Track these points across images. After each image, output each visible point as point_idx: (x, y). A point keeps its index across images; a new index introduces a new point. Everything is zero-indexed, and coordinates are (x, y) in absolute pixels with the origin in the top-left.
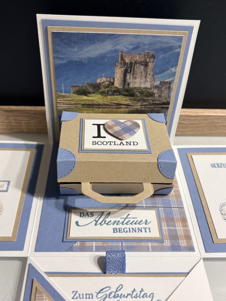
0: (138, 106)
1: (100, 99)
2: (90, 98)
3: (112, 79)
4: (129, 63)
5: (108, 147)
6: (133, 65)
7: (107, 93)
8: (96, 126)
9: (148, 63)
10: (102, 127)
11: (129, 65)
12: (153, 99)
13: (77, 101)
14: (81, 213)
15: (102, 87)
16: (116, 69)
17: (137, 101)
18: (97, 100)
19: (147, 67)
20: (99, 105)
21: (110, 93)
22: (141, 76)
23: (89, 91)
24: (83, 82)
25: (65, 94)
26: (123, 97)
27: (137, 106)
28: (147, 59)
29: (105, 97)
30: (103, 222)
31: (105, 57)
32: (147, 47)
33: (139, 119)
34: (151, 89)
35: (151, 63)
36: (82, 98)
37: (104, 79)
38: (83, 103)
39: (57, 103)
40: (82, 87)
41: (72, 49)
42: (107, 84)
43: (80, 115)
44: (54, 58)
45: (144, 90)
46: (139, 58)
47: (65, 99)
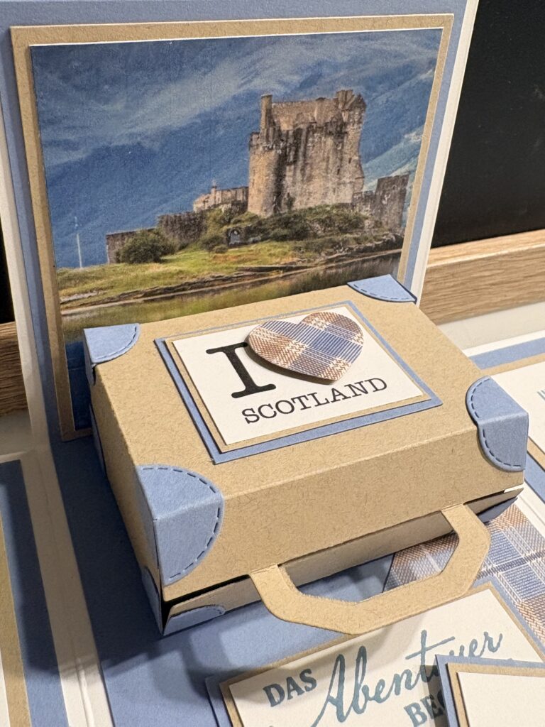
0: (318, 267)
1: (204, 265)
2: (172, 268)
3: (240, 191)
4: (291, 133)
6: (303, 138)
7: (225, 240)
8: (222, 356)
10: (240, 353)
11: (291, 141)
12: (358, 235)
13: (129, 284)
15: (209, 223)
16: (251, 158)
17: (316, 251)
18: (193, 270)
19: (343, 138)
20: (203, 283)
21: (235, 239)
22: (327, 169)
23: (169, 243)
25: (87, 269)
26: (275, 243)
27: (316, 265)
28: (343, 114)
29: (220, 255)
34: (353, 206)
35: (353, 126)
36: (146, 273)
37: (214, 197)
38: (147, 288)
39: (59, 305)
40: (143, 234)
42: (226, 212)
44: (42, 145)
45: (334, 212)
46: (320, 114)
47: (87, 287)
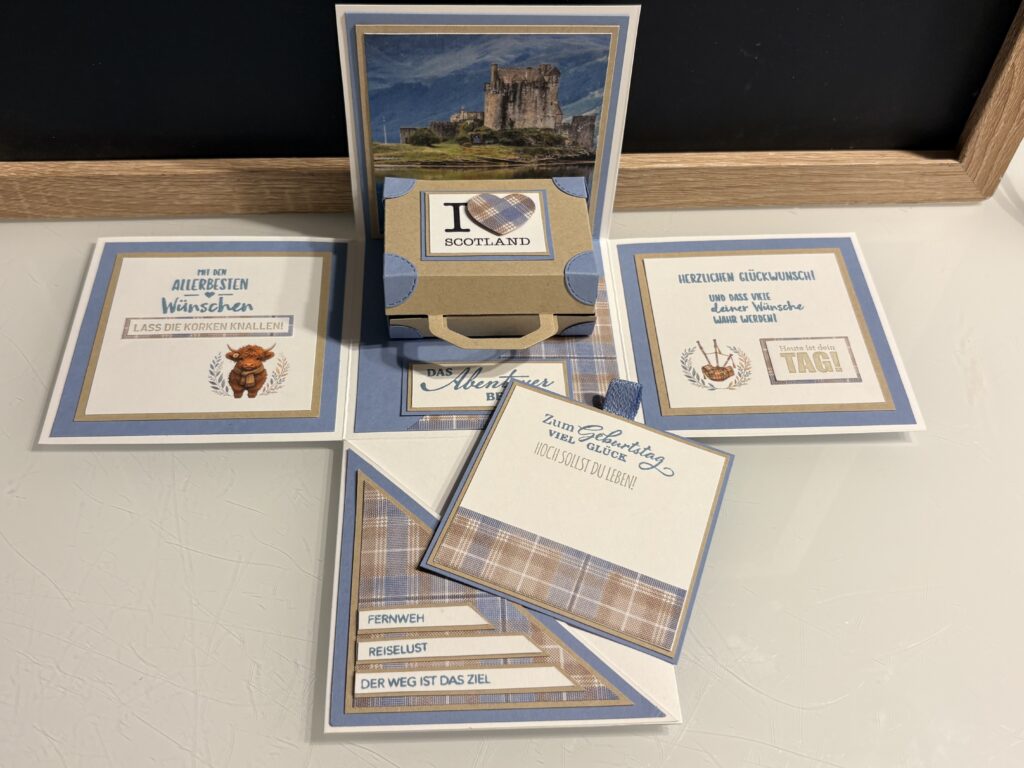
0: (533, 163)
1: (457, 152)
2: (438, 151)
3: (479, 114)
4: (510, 85)
5: (474, 249)
6: (519, 88)
7: (470, 140)
8: (451, 208)
9: (547, 83)
10: (462, 208)
11: (511, 89)
12: (561, 148)
13: (413, 157)
14: (429, 370)
15: (460, 129)
16: (486, 96)
17: (531, 154)
18: (451, 154)
19: (546, 90)
20: (456, 163)
21: (477, 140)
22: (536, 107)
23: (436, 137)
24: (424, 122)
25: (389, 145)
26: (503, 146)
28: (545, 77)
29: (467, 148)
30: (469, 384)
31: (465, 76)
32: (542, 55)
33: (534, 192)
35: (552, 84)
36: (423, 151)
37: (464, 115)
38: (423, 160)
39: (373, 161)
40: (421, 130)
41: (401, 64)
42: (470, 124)
43: (420, 184)
44: (369, 80)
45: (543, 132)
46: (529, 75)
47: (389, 154)
